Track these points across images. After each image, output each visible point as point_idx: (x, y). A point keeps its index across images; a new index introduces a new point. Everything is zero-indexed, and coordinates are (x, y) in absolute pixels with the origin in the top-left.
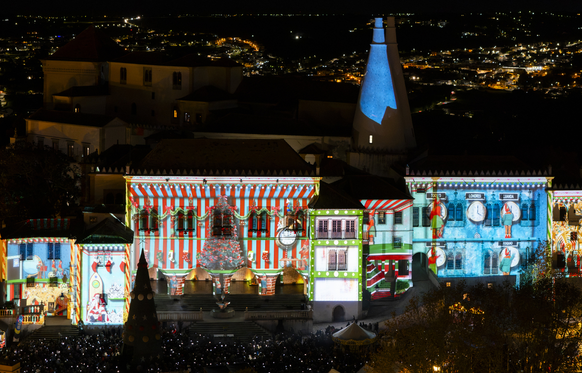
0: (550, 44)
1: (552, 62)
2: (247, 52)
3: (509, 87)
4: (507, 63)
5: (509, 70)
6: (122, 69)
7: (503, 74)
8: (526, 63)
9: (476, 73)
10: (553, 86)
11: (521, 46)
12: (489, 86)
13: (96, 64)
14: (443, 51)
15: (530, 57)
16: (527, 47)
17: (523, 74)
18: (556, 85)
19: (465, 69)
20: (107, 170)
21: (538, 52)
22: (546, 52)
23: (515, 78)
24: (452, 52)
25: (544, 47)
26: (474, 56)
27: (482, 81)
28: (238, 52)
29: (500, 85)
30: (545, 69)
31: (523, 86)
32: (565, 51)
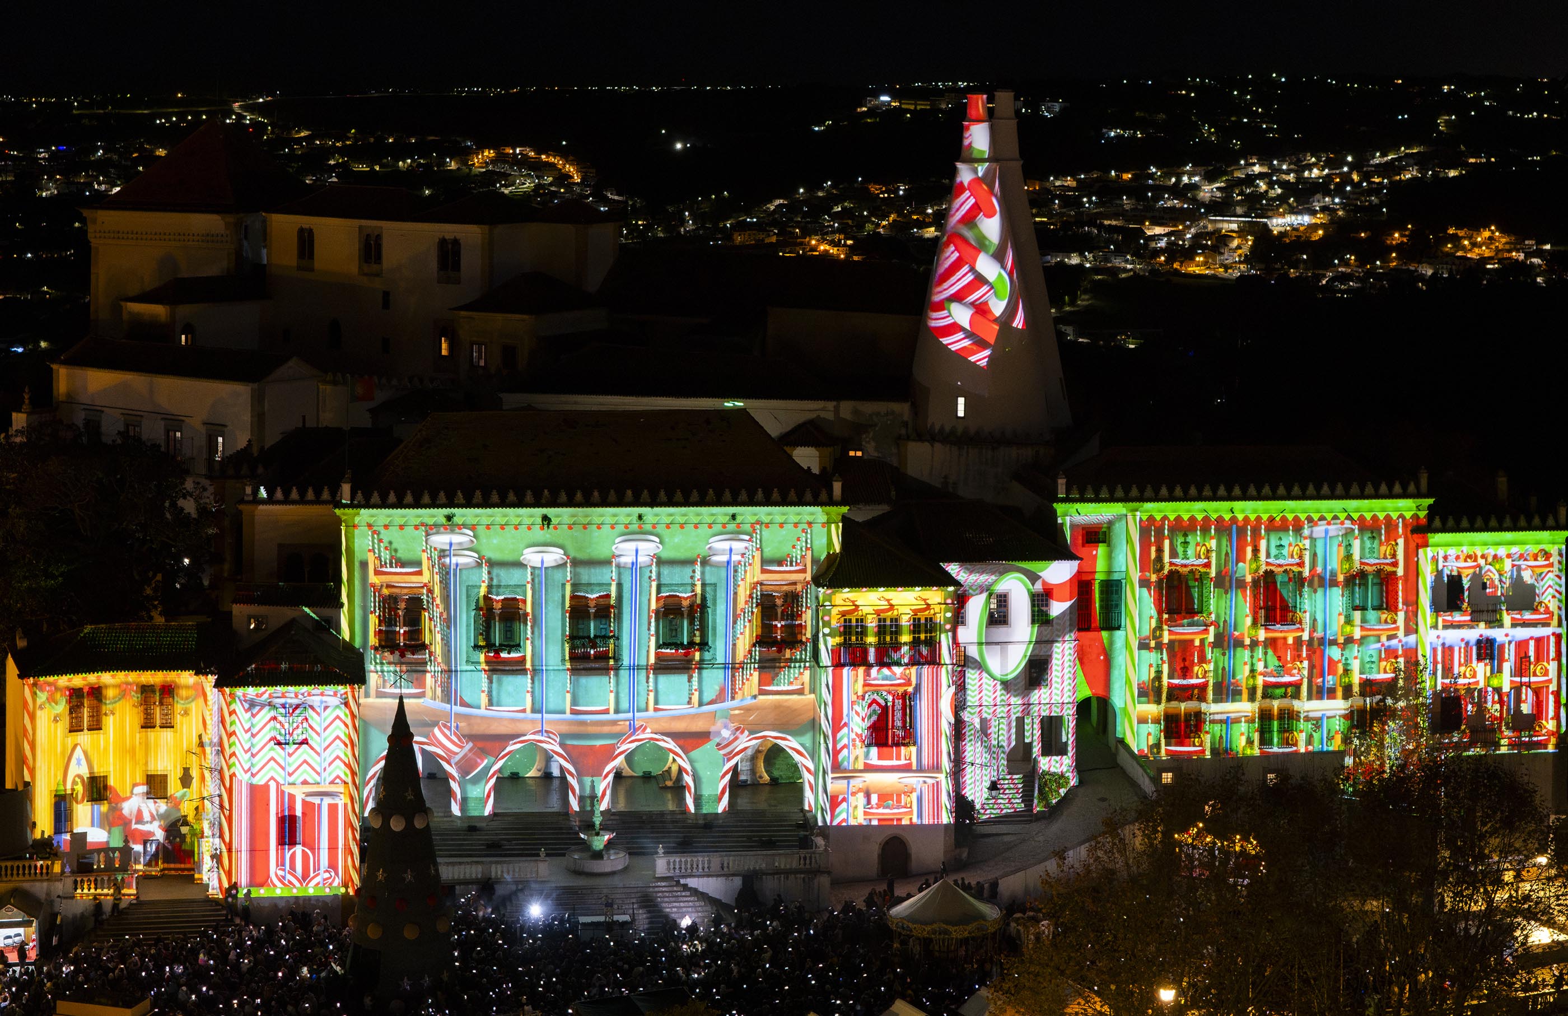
0: (1328, 158)
1: (1334, 203)
2: (551, 184)
3: (1226, 268)
4: (1221, 207)
5: (1225, 226)
6: (301, 231)
7: (1210, 235)
8: (1270, 209)
9: (1141, 233)
10: (1339, 265)
11: (1254, 164)
12: (1176, 265)
13: (231, 219)
14: (1056, 178)
15: (1279, 191)
16: (1271, 166)
17: (1263, 234)
18: (1346, 263)
19: (1114, 223)
20: (287, 493)
21: (1300, 179)
22: (1319, 178)
23: (1240, 247)
24: (1079, 181)
25: (1314, 165)
26: (1136, 189)
27: (1158, 252)
28: (528, 185)
29: (1205, 263)
30: (1319, 221)
31: (1263, 266)
32: (1366, 176)
